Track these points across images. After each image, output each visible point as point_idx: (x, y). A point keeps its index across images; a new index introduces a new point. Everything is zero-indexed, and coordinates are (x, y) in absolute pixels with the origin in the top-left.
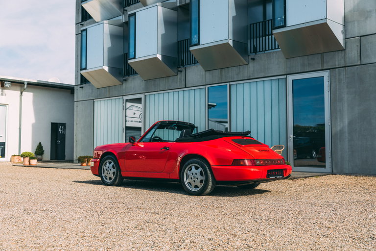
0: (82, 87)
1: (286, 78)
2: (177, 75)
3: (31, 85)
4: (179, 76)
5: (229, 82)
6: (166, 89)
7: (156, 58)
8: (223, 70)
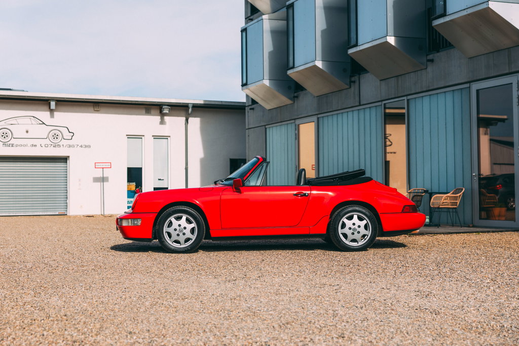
0: (253, 109)
1: (470, 87)
2: (350, 87)
3: (196, 107)
4: (352, 88)
5: (407, 95)
6: (340, 108)
7: (315, 66)
8: (400, 78)
